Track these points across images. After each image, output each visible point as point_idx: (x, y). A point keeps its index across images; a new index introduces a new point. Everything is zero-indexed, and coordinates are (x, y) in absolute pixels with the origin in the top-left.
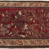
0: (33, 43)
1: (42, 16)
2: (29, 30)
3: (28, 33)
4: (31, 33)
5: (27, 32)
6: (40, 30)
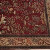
2: (7, 24)
5: (5, 27)
6: (22, 24)
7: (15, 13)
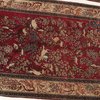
0: (55, 88)
1: (80, 34)
3: (48, 68)
4: (54, 69)
7: (61, 44)
